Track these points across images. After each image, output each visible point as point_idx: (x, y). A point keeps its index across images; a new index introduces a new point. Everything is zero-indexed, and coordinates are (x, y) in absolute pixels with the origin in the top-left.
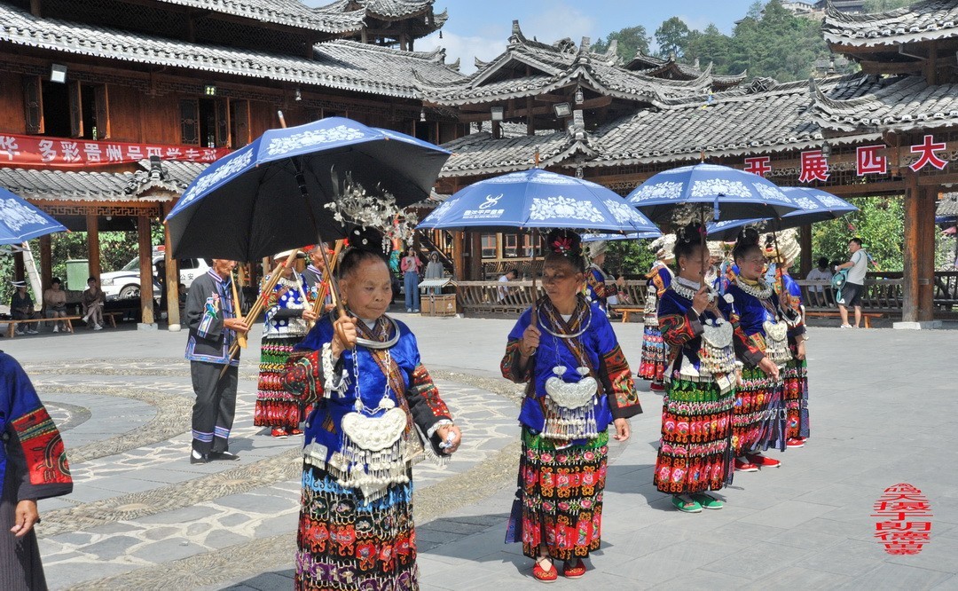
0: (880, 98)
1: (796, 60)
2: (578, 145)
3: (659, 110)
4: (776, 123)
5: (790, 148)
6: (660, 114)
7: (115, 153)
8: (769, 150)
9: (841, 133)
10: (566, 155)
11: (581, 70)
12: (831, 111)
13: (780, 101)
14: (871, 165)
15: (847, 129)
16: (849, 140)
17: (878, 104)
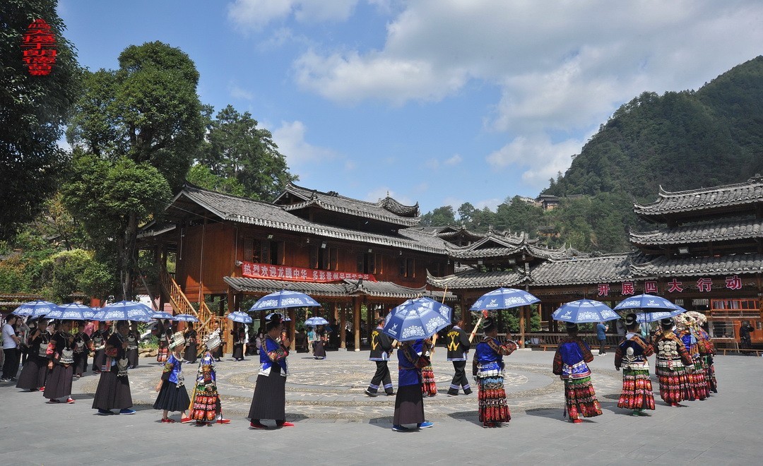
0: (653, 264)
1: (529, 225)
2: (527, 277)
3: (551, 262)
4: (608, 270)
5: (618, 281)
6: (552, 264)
7: (336, 277)
8: (609, 282)
9: (642, 276)
10: (522, 281)
11: (525, 246)
12: (637, 268)
13: (605, 261)
14: (651, 289)
15: (644, 275)
16: (642, 279)
17: (653, 266)
